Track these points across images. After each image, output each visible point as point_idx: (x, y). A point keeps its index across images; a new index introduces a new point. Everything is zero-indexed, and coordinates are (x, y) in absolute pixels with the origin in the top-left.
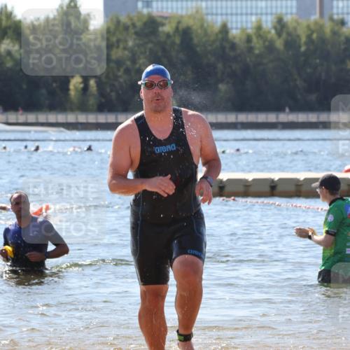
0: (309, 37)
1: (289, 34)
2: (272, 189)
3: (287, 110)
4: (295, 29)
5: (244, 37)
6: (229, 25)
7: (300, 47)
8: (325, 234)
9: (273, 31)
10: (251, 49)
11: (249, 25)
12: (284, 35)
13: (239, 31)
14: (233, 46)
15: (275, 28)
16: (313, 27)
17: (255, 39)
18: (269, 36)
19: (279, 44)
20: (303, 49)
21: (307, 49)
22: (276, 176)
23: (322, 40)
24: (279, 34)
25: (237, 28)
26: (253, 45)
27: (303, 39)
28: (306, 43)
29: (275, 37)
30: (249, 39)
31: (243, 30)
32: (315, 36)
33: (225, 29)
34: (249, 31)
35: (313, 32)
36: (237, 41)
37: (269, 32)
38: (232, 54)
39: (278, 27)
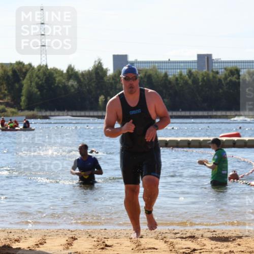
0: (203, 79)
1: (194, 77)
2: (189, 145)
3: (180, 110)
4: (196, 75)
5: (174, 79)
6: (168, 74)
7: (199, 83)
8: (212, 164)
9: (187, 76)
10: (178, 84)
11: (177, 74)
12: (192, 78)
13: (172, 76)
14: (170, 82)
15: (188, 75)
16: (204, 74)
17: (179, 79)
18: (186, 78)
19: (190, 82)
20: (200, 84)
21: (202, 84)
22: (190, 139)
23: (209, 80)
24: (190, 77)
25: (171, 75)
26: (178, 82)
27: (200, 79)
28: (201, 81)
29: (188, 79)
30: (177, 79)
31: (174, 76)
32: (205, 78)
33: (166, 75)
34: (177, 76)
35: (204, 77)
36: (171, 80)
37: (185, 76)
38: (169, 86)
39: (189, 74)
